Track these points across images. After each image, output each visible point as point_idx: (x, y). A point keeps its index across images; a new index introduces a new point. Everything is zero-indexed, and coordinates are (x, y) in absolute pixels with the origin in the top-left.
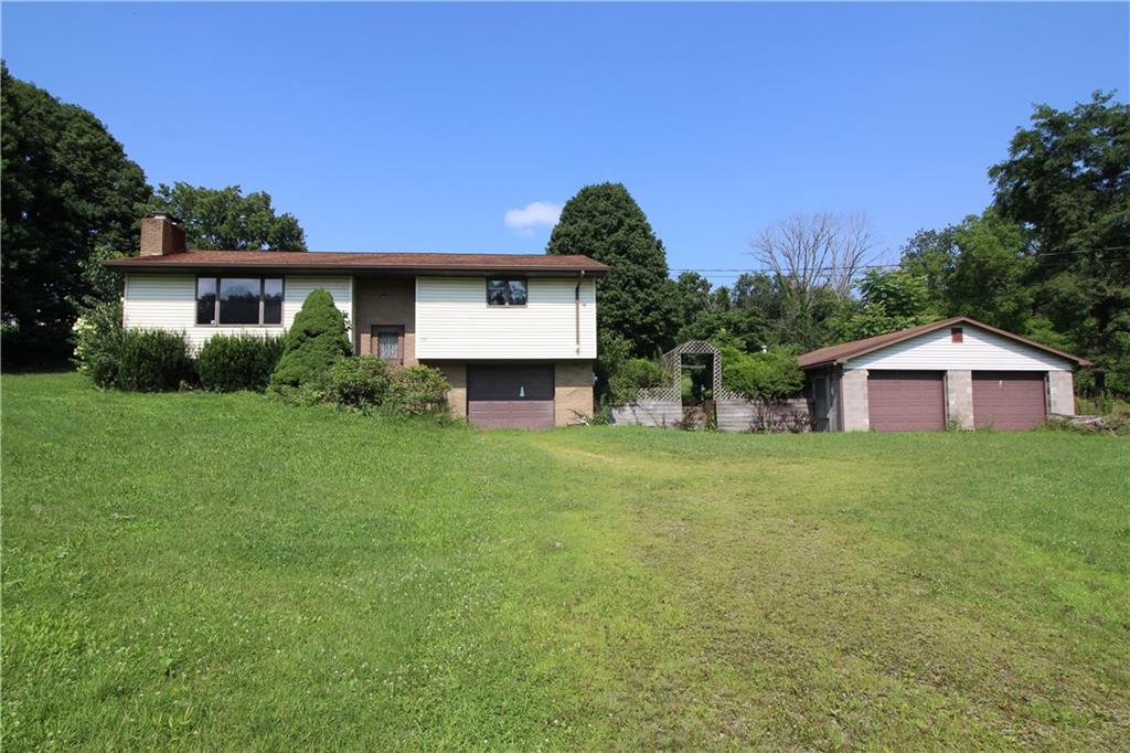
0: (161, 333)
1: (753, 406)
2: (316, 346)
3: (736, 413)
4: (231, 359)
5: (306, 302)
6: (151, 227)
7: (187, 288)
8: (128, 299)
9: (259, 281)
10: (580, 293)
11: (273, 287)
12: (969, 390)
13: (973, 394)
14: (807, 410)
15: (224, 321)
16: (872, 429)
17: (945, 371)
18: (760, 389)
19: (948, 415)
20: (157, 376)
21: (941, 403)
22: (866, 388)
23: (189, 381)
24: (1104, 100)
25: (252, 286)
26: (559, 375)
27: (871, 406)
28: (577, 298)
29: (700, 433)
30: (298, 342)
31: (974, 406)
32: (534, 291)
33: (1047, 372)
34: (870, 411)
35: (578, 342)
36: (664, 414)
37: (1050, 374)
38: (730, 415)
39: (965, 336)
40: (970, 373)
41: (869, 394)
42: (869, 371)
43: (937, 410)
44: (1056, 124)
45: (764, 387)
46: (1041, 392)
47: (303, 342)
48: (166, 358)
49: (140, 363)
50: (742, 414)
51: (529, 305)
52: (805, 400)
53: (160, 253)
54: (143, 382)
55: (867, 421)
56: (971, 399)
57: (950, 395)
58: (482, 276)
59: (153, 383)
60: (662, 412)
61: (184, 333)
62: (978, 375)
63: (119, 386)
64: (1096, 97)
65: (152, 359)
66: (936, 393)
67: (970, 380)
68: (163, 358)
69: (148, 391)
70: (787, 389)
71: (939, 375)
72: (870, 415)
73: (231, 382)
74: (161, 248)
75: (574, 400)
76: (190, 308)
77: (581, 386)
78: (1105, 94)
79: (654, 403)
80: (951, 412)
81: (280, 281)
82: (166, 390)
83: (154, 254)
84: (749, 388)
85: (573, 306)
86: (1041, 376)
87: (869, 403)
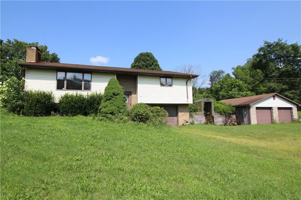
0: (44, 93)
1: (222, 117)
2: (118, 99)
3: (219, 120)
4: (75, 103)
5: (109, 82)
6: (30, 51)
7: (53, 75)
8: (27, 79)
9: (82, 74)
10: (188, 83)
11: (87, 77)
12: (277, 112)
13: (278, 114)
14: (235, 118)
15: (68, 88)
16: (258, 124)
17: (272, 107)
18: (224, 112)
19: (273, 119)
20: (43, 110)
21: (271, 116)
22: (256, 112)
23: (55, 112)
24: (280, 41)
25: (79, 76)
26: (180, 109)
27: (257, 117)
28: (187, 84)
29: (210, 126)
30: (111, 98)
31: (279, 117)
32: (175, 82)
33: (292, 108)
34: (257, 119)
35: (188, 98)
36: (201, 120)
37: (293, 108)
38: (217, 120)
39: (276, 98)
40: (277, 108)
41: (256, 114)
42: (256, 107)
43: (270, 118)
44: (269, 46)
45: (226, 112)
46: (290, 113)
47: (112, 97)
48: (47, 103)
49: (36, 105)
50: (220, 120)
51: (173, 86)
52: (235, 115)
53: (35, 62)
54: (37, 113)
55: (256, 121)
56: (278, 115)
57: (274, 114)
58: (159, 76)
59: (41, 113)
60: (200, 119)
61: (52, 93)
62: (279, 108)
63: (24, 114)
64: (278, 40)
65: (41, 103)
66: (270, 113)
67: (277, 110)
68: (46, 103)
69: (38, 116)
70: (231, 112)
71: (270, 108)
72: (257, 120)
73: (75, 112)
74: (35, 60)
75: (183, 117)
76: (54, 83)
77: (186, 112)
78: (281, 39)
79: (197, 117)
80: (274, 118)
81: (90, 75)
82: (46, 115)
83: (32, 62)
84: (222, 112)
85: (186, 87)
86: (290, 109)
87: (257, 116)
